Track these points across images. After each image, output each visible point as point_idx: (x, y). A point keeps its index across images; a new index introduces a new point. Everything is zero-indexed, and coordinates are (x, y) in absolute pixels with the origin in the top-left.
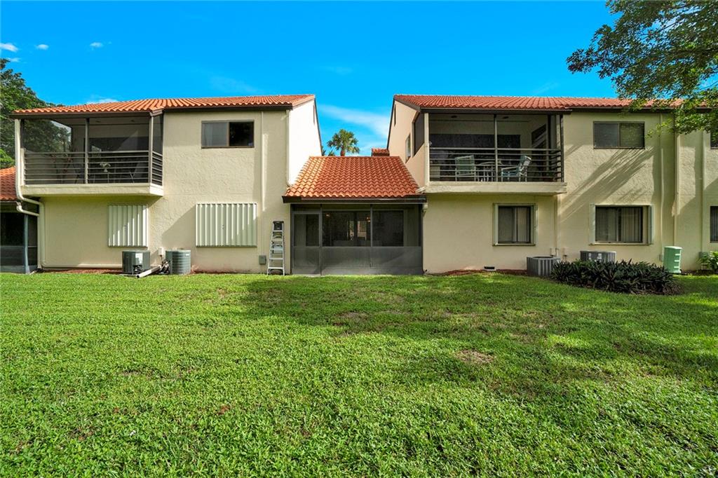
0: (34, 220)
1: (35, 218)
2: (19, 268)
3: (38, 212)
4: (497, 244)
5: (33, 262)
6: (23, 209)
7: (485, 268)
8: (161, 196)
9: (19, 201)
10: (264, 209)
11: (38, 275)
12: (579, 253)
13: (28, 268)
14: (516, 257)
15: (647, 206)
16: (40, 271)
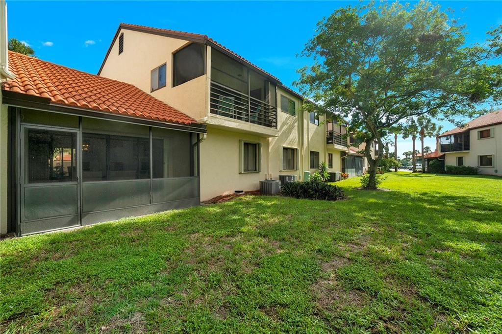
4: (243, 172)
7: (236, 192)
12: (278, 177)
14: (252, 181)
15: (296, 149)
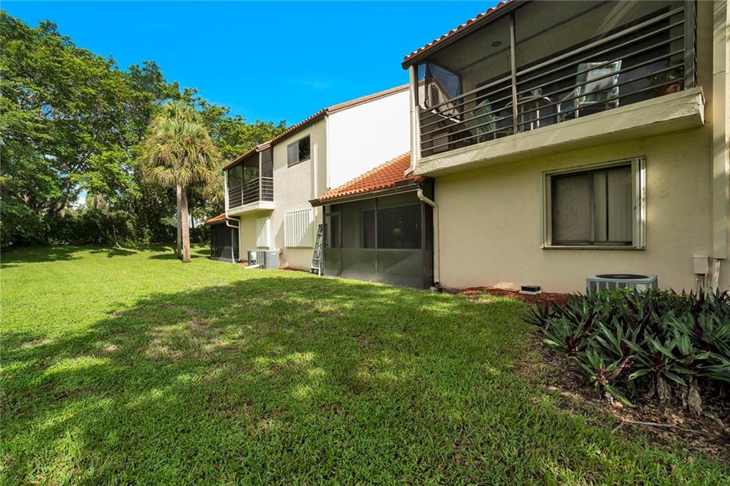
0: (237, 231)
1: (237, 229)
2: (229, 259)
3: (238, 226)
4: (549, 246)
5: (237, 256)
6: (230, 224)
8: (273, 210)
9: (227, 219)
10: (316, 214)
11: (239, 264)
13: (234, 260)
16: (239, 262)
